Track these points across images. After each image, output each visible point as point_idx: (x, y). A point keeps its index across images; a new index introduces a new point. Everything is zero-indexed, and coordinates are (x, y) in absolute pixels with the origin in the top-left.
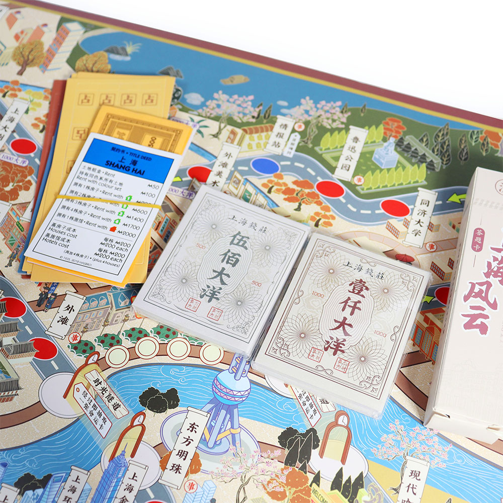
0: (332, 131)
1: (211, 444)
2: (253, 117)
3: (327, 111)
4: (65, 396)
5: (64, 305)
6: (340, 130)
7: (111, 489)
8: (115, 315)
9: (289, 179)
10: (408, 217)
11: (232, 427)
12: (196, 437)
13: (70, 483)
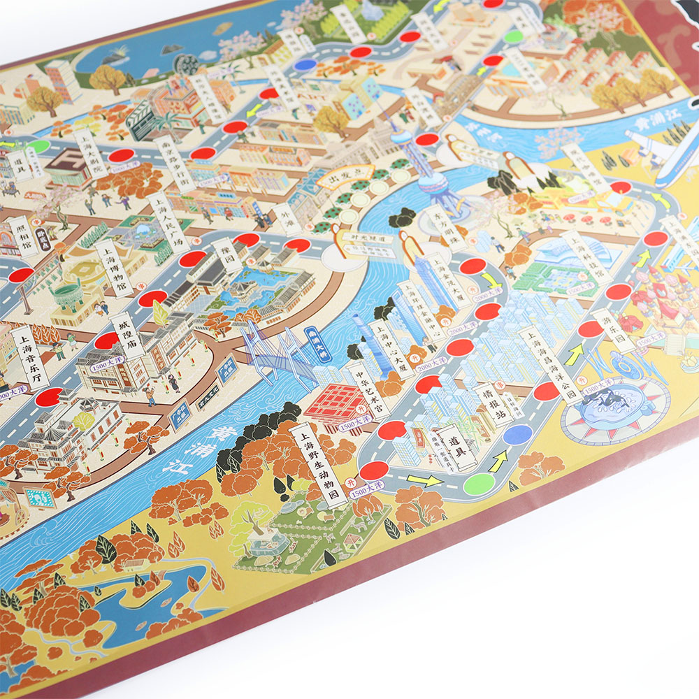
0: (322, 19)
1: (458, 216)
2: (263, 43)
3: (305, 11)
4: (345, 258)
5: (278, 215)
6: (327, 16)
7: (432, 277)
8: (318, 199)
9: (330, 63)
10: (422, 37)
11: (458, 200)
12: (445, 218)
13: (406, 293)
